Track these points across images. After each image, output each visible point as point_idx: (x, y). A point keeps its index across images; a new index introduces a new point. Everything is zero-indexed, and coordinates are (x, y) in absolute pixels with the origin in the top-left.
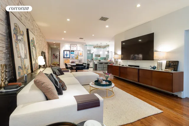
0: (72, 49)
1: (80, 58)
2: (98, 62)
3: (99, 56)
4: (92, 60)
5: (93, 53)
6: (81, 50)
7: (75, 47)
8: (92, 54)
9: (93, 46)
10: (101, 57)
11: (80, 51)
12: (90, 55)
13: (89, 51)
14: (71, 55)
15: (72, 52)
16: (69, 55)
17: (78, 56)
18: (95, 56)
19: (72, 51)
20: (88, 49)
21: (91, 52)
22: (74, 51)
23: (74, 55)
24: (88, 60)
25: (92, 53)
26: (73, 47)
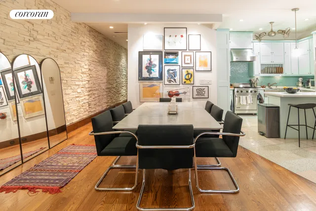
0: (168, 47)
1: (199, 79)
2: (282, 98)
3: (279, 70)
4: (251, 84)
5: (253, 58)
6: (206, 47)
7: (179, 36)
8: (250, 64)
9: (252, 35)
10: (287, 72)
11: (199, 51)
12: (243, 69)
13: (239, 51)
14: (167, 68)
15: (171, 57)
16: (157, 69)
17: (191, 71)
18: (263, 71)
19: (168, 54)
20: (233, 45)
21: (245, 57)
22: (175, 54)
23: (177, 68)
24: (236, 84)
25: (248, 59)
26: (172, 39)
